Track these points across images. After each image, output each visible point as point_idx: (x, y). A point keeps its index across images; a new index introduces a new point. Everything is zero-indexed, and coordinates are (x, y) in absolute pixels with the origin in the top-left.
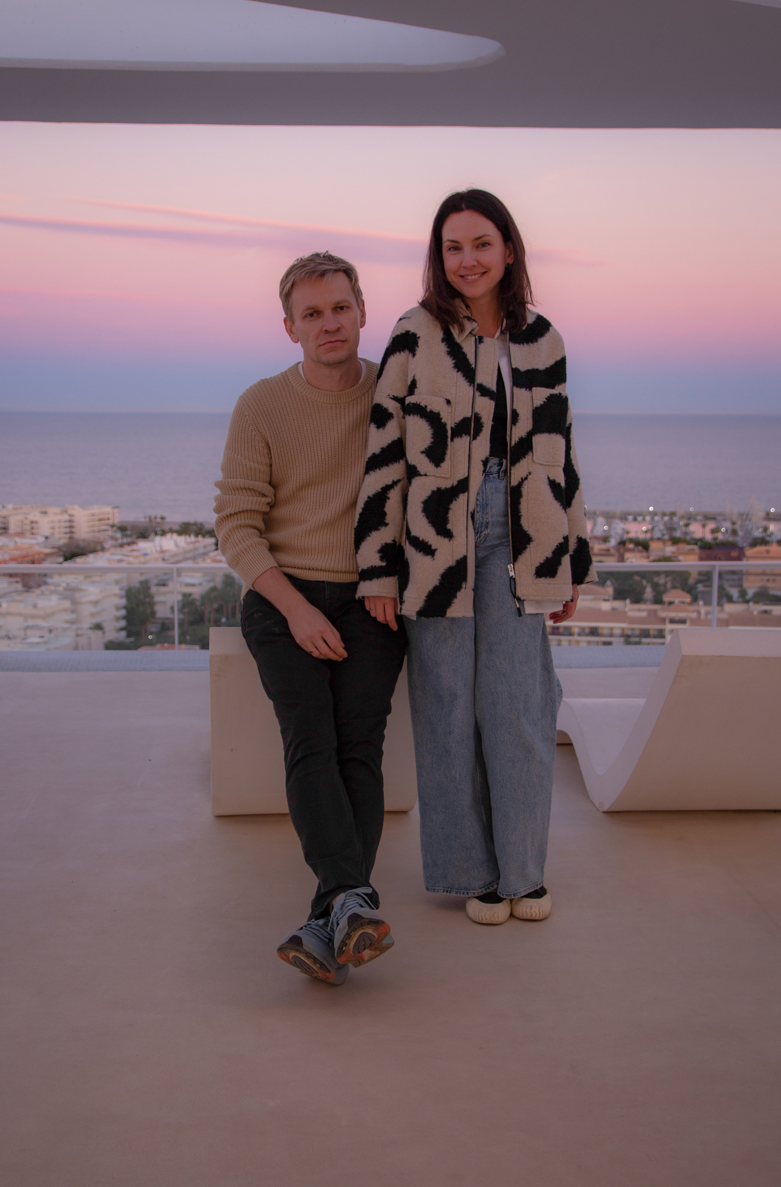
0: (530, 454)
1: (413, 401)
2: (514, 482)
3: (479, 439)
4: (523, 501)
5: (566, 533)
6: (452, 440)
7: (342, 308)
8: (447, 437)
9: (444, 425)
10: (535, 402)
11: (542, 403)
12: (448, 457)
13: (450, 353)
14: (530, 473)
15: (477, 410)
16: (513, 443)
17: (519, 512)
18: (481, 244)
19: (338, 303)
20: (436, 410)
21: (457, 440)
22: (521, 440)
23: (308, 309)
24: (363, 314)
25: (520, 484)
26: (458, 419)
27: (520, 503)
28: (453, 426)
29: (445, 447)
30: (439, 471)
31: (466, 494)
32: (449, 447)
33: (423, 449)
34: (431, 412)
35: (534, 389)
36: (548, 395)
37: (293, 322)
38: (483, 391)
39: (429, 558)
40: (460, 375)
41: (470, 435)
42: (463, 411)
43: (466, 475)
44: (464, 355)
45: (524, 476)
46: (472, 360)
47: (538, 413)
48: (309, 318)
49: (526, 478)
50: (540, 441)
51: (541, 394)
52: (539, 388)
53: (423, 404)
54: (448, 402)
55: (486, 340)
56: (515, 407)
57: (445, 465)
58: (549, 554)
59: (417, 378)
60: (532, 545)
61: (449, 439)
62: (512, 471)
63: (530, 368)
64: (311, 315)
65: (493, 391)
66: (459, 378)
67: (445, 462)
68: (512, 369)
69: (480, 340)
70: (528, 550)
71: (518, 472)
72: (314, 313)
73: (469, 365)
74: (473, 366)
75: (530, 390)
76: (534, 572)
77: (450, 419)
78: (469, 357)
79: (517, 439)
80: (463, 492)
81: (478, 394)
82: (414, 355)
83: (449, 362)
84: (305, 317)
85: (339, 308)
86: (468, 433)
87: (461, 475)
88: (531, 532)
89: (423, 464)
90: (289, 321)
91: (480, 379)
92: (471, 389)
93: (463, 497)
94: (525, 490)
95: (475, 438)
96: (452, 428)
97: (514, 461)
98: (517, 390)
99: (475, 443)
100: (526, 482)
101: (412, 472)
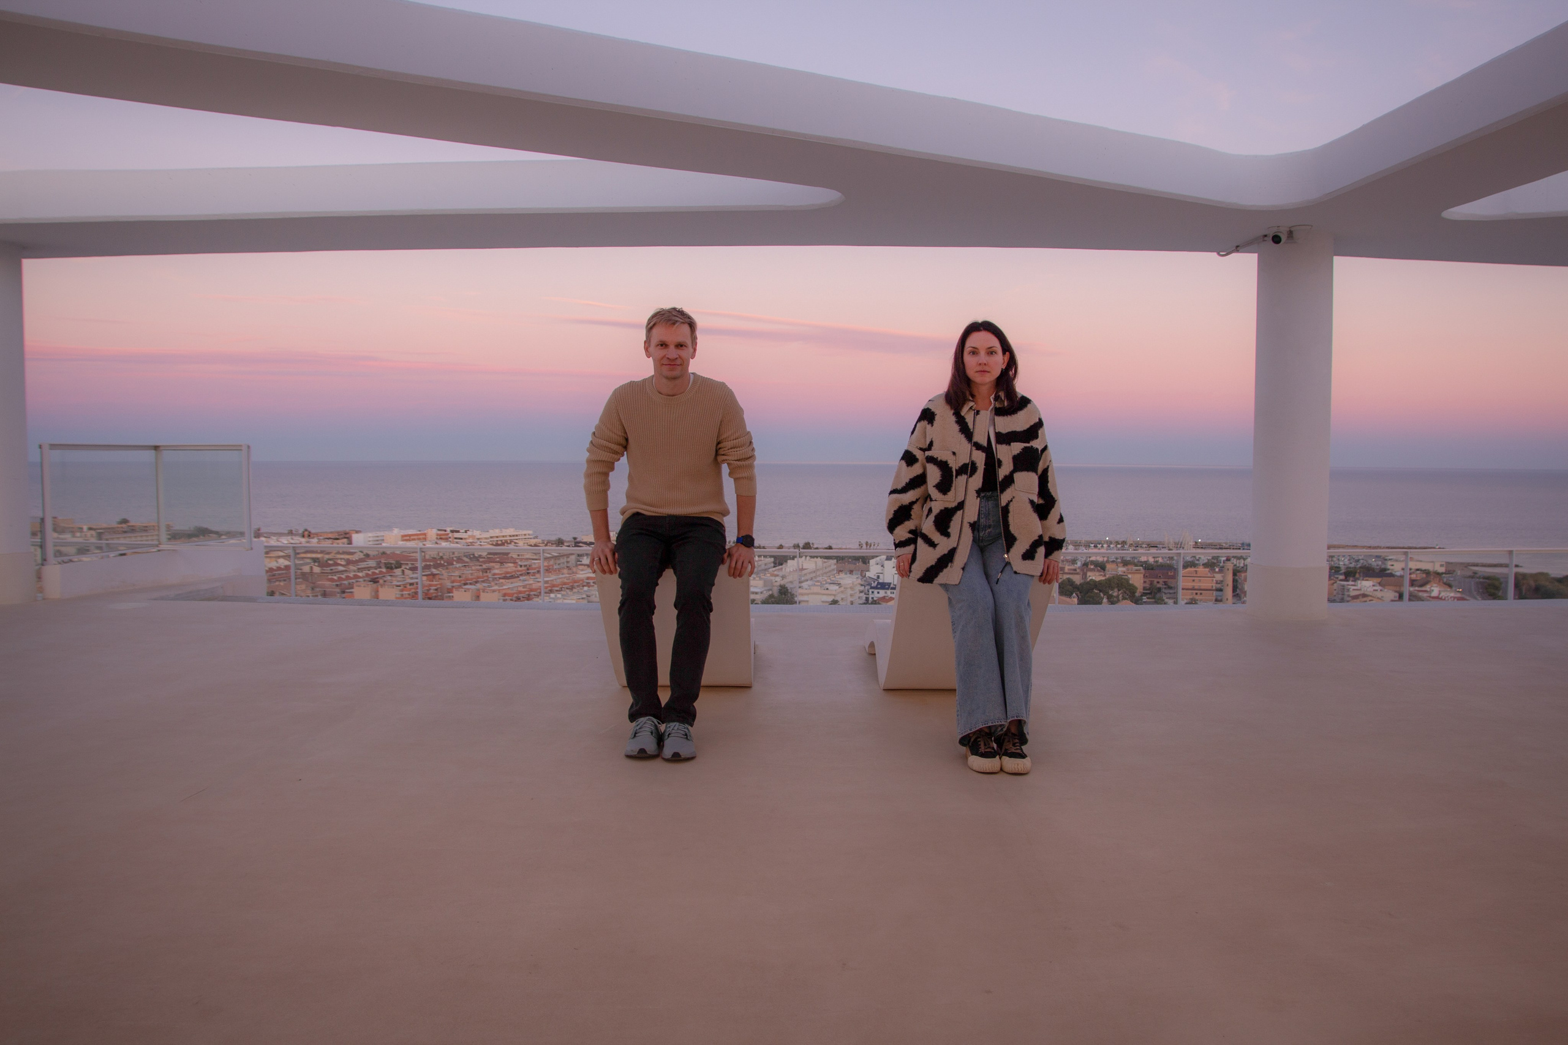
0: (1013, 485)
1: (930, 455)
2: (1003, 503)
3: (974, 477)
4: (1010, 515)
5: (1041, 533)
6: (956, 477)
7: (682, 346)
8: (953, 475)
9: (951, 468)
10: (1013, 452)
11: (1019, 452)
12: (953, 489)
13: (957, 422)
14: (1014, 497)
15: (973, 459)
16: (1000, 479)
17: (1008, 522)
18: (991, 352)
19: (680, 343)
20: (944, 459)
21: (959, 477)
22: (1006, 477)
23: (661, 342)
24: (695, 350)
25: (1008, 505)
26: (960, 465)
27: (1008, 517)
28: (957, 468)
29: (952, 482)
30: (946, 497)
31: (962, 511)
32: (954, 482)
33: (934, 484)
34: (941, 461)
35: (1012, 444)
36: (1023, 447)
37: (649, 346)
38: (978, 446)
39: (931, 549)
40: (963, 436)
41: (967, 475)
42: (964, 459)
43: (963, 499)
44: (966, 424)
45: (1010, 499)
46: (971, 426)
47: (1016, 459)
48: (659, 347)
49: (1011, 501)
50: (1019, 477)
51: (1017, 447)
52: (1015, 443)
53: (935, 457)
54: (954, 453)
55: (982, 412)
56: (998, 457)
57: (951, 494)
58: (1027, 547)
59: (933, 440)
60: (1017, 543)
61: (954, 477)
62: (1002, 497)
63: (1010, 430)
64: (662, 345)
65: (984, 447)
66: (962, 438)
67: (951, 492)
68: (996, 433)
69: (978, 413)
70: (1015, 545)
71: (1004, 498)
72: (663, 345)
73: (969, 429)
74: (972, 430)
75: (1010, 445)
76: (1021, 558)
77: (954, 464)
78: (969, 424)
79: (1003, 477)
80: (960, 510)
81: (974, 448)
82: (932, 426)
83: (957, 428)
84: (658, 345)
85: (680, 346)
86: (966, 473)
87: (960, 499)
88: (1016, 535)
89: (934, 493)
90: (647, 343)
91: (976, 439)
92: (969, 446)
93: (959, 513)
94: (1011, 508)
95: (971, 476)
96: (956, 470)
97: (1002, 491)
98: (999, 446)
99: (971, 480)
100: (1011, 503)
101: (927, 498)
